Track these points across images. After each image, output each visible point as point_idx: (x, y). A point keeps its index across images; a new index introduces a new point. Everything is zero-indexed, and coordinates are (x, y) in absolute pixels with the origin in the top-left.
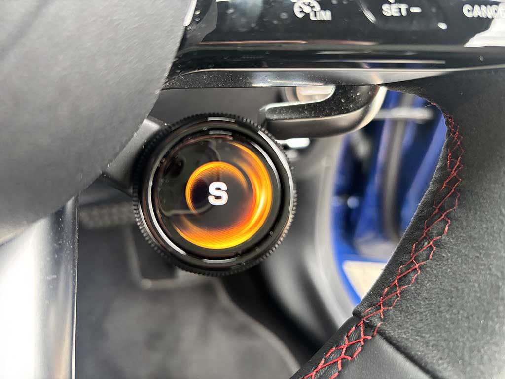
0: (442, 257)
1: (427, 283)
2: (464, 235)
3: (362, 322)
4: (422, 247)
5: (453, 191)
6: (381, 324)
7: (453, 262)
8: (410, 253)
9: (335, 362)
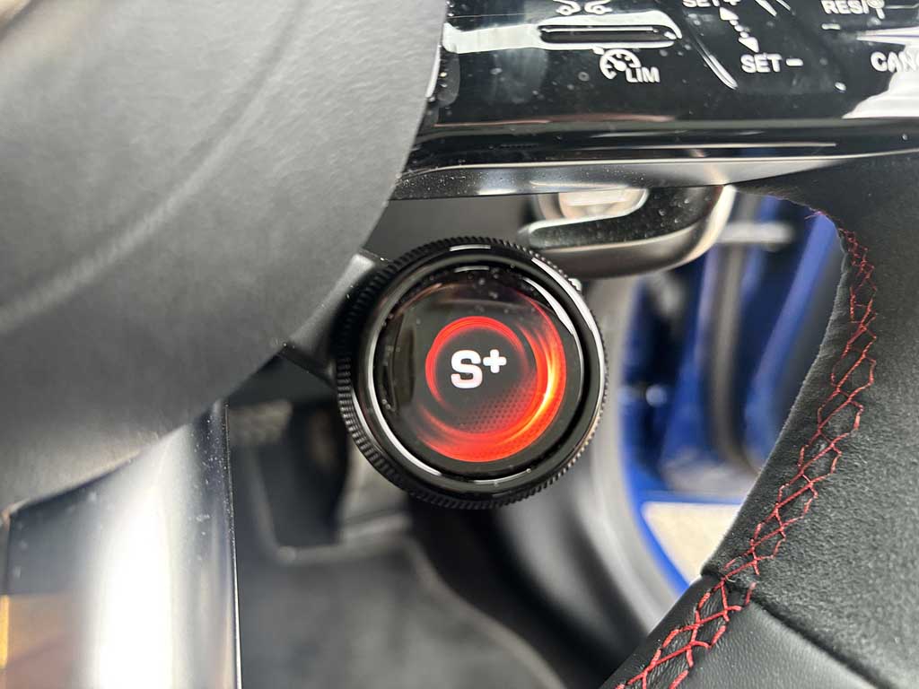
0: (854, 468)
1: (831, 513)
2: (889, 430)
3: (722, 583)
4: (816, 453)
5: (864, 356)
6: (757, 585)
7: (874, 474)
8: (796, 463)
9: (681, 654)
